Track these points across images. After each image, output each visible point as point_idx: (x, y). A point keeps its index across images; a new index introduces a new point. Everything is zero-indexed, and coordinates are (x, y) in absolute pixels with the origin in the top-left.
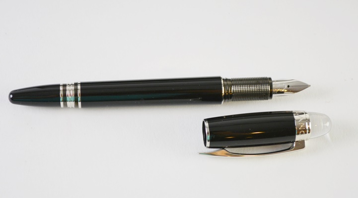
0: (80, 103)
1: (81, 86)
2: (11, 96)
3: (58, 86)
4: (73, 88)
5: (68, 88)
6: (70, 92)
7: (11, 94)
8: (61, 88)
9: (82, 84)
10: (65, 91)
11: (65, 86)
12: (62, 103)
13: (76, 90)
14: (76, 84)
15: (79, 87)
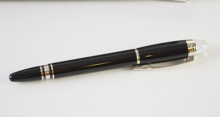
0: (53, 76)
1: (52, 65)
2: (11, 77)
3: (39, 67)
4: (48, 67)
5: (45, 67)
6: (47, 69)
7: (10, 76)
8: (41, 68)
9: (53, 64)
10: (43, 69)
11: (43, 66)
12: (43, 77)
13: (50, 68)
14: (49, 65)
15: (52, 66)
